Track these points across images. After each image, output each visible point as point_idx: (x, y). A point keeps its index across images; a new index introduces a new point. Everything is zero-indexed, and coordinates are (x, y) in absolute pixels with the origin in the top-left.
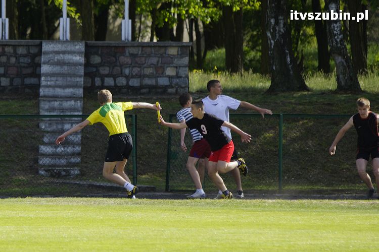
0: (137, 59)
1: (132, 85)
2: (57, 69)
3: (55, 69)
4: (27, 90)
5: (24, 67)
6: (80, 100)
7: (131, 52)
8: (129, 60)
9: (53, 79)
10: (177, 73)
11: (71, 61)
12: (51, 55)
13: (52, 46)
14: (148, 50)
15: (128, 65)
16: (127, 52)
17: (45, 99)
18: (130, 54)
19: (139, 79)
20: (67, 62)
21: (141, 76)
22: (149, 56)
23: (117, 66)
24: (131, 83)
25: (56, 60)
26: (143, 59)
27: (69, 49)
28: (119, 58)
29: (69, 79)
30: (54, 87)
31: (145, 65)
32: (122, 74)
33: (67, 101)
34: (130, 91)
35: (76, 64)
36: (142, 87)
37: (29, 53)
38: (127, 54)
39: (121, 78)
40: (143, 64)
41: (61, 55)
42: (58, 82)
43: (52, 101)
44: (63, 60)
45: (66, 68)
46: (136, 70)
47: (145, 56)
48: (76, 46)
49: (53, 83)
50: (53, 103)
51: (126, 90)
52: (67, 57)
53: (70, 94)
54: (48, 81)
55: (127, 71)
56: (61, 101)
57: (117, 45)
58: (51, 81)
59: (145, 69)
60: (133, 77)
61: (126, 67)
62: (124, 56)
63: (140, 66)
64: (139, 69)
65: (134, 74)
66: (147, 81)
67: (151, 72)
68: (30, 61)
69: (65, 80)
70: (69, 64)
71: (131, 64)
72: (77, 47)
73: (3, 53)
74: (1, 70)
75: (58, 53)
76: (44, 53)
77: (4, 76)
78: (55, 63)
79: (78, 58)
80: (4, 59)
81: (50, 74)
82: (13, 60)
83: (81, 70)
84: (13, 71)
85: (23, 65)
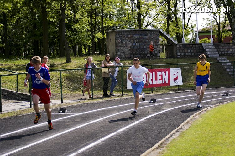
2: (210, 50)
10: (232, 50)
13: (205, 44)
15: (221, 49)
18: (221, 46)
19: (224, 52)
22: (226, 46)
23: (219, 49)
24: (222, 53)
29: (214, 52)
31: (225, 48)
32: (220, 51)
34: (222, 55)
35: (213, 49)
36: (225, 54)
46: (223, 50)
52: (211, 47)
58: (210, 53)
66: (226, 52)
68: (199, 48)
70: (211, 49)
72: (212, 44)
73: (193, 47)
74: (192, 51)
75: (208, 46)
76: (204, 46)
77: (193, 52)
78: (209, 48)
79: (213, 47)
80: (192, 48)
81: (209, 51)
82: (195, 48)
83: (216, 50)
84: (195, 51)
85: (197, 49)
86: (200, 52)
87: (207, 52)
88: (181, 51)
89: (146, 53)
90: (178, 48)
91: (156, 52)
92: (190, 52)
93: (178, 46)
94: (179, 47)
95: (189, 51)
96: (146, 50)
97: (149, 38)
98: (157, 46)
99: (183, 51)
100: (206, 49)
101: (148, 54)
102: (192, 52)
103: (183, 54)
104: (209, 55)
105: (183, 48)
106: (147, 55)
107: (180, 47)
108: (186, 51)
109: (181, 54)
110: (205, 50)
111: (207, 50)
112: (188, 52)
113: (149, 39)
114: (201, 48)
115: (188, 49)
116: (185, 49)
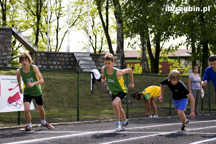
2: (85, 62)
5: (67, 62)
8: (102, 60)
10: (117, 65)
12: (81, 57)
23: (98, 62)
28: (98, 59)
32: (99, 65)
37: (69, 57)
38: (101, 58)
41: (84, 57)
45: (88, 62)
58: (85, 67)
61: (101, 63)
69: (90, 66)
72: (88, 55)
73: (60, 57)
74: (59, 63)
75: (83, 57)
76: (77, 56)
77: (60, 65)
78: (84, 60)
79: (90, 59)
80: (60, 59)
81: (84, 64)
82: (63, 59)
83: (93, 63)
84: (63, 63)
85: (66, 61)
86: (70, 66)
87: (81, 65)
88: (43, 63)
90: (38, 58)
91: (5, 62)
92: (56, 65)
94: (40, 56)
95: (55, 63)
98: (8, 52)
99: (46, 63)
100: (79, 61)
102: (58, 65)
104: (83, 69)
108: (50, 63)
109: (42, 67)
110: (79, 63)
111: (81, 62)
112: (52, 65)
114: (72, 59)
115: (54, 60)
116: (49, 60)
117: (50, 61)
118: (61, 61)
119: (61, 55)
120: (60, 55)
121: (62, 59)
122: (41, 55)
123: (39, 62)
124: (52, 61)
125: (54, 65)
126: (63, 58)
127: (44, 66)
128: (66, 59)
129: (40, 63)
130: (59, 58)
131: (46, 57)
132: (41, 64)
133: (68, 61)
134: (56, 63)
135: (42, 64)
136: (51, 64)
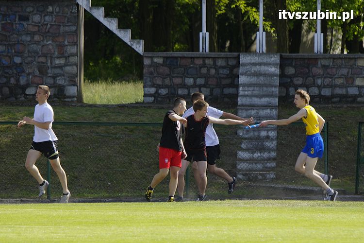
0: (329, 70)
1: (324, 95)
2: (254, 80)
3: (252, 80)
4: (226, 100)
5: (223, 78)
6: (276, 109)
7: (323, 64)
8: (321, 71)
9: (250, 89)
11: (267, 72)
12: (248, 67)
13: (249, 57)
14: (339, 61)
15: (320, 76)
16: (319, 63)
17: (242, 108)
18: (321, 65)
19: (331, 89)
20: (263, 73)
21: (332, 86)
22: (340, 67)
23: (309, 77)
24: (323, 93)
25: (253, 72)
26: (334, 70)
27: (265, 61)
28: (312, 68)
29: (265, 89)
30: (251, 96)
31: (336, 76)
32: (314, 84)
33: (263, 109)
34: (322, 100)
35: (272, 75)
36: (333, 96)
37: (228, 65)
38: (319, 65)
39: (313, 88)
40: (334, 75)
42: (255, 92)
43: (249, 110)
44: (260, 71)
45: (262, 78)
46: (327, 81)
47: (336, 67)
48: (271, 58)
49: (250, 93)
50: (250, 111)
51: (318, 99)
52: (263, 69)
53: (266, 104)
54: (245, 91)
55: (319, 82)
56: (258, 109)
57: (310, 57)
58: (248, 91)
59: (336, 80)
60: (325, 87)
61: (318, 78)
62: (316, 67)
63: (332, 76)
64: (330, 80)
65: (326, 84)
66: (338, 91)
67: (342, 82)
68: (228, 72)
69: (261, 90)
70: (265, 75)
71: (323, 75)
72: (273, 59)
73: (204, 65)
74: (201, 81)
75: (258, 64)
76: (241, 64)
77: (205, 86)
78: (252, 74)
79: (274, 69)
80: (204, 71)
82: (213, 71)
84: (212, 82)
85: (222, 76)
86: (233, 87)
88: (159, 81)
89: (23, 81)
90: (145, 71)
91: (60, 81)
92: (195, 85)
93: (147, 62)
94: (150, 66)
95: (190, 81)
96: (23, 71)
97: (36, 29)
98: (67, 58)
99: (167, 81)
101: (28, 86)
102: (200, 86)
103: (163, 92)
105: (166, 70)
106: (24, 88)
107: (156, 66)
108: (177, 81)
109: (157, 92)
112: (184, 86)
113: (34, 34)
114: (237, 71)
115: (188, 74)
116: (176, 75)
117: (177, 77)
118: (207, 77)
119: (207, 61)
120: (204, 61)
121: (208, 70)
122: (152, 61)
123: (149, 79)
124: (182, 77)
125: (188, 88)
126: (211, 67)
127: (162, 90)
128: (221, 71)
129: (150, 83)
130: (200, 68)
131: (166, 68)
132: (154, 84)
133: (225, 76)
134: (195, 82)
135: (157, 85)
136: (181, 84)
